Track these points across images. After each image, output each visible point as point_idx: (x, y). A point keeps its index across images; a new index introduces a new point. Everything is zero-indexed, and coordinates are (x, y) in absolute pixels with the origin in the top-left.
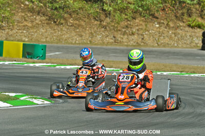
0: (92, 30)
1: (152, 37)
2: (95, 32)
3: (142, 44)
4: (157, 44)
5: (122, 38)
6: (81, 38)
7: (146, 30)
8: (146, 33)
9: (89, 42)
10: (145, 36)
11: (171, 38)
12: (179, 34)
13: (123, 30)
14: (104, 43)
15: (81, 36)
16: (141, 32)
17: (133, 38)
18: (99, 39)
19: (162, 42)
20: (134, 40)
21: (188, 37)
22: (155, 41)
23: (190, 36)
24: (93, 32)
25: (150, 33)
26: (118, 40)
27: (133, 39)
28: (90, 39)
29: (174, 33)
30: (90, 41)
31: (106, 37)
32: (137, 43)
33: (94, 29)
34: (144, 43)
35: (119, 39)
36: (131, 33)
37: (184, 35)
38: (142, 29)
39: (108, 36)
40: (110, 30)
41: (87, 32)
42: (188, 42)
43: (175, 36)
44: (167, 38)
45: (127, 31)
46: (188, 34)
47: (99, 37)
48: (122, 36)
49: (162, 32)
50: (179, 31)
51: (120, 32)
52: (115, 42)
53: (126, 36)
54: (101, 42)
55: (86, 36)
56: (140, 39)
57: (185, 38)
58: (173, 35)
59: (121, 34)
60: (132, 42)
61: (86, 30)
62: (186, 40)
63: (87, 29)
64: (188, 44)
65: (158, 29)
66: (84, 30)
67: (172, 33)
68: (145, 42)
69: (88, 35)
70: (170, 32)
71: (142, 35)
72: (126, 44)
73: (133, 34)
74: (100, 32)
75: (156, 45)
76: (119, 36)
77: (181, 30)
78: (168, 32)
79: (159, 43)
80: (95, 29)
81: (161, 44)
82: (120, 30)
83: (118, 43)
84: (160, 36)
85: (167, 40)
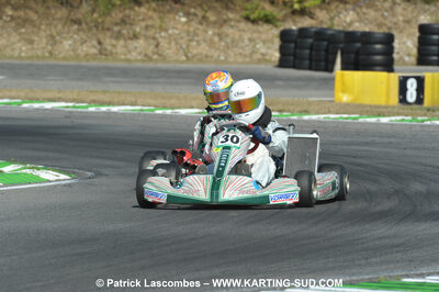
0: (53, 29)
1: (173, 43)
2: (58, 34)
3: (155, 57)
4: (186, 56)
5: (115, 46)
6: (30, 47)
7: (162, 29)
8: (163, 34)
9: (47, 55)
10: (160, 40)
11: (211, 44)
12: (227, 35)
13: (116, 29)
14: (78, 56)
15: (31, 42)
16: (151, 32)
17: (136, 45)
18: (67, 47)
19: (195, 52)
20: (139, 50)
21: (246, 42)
22: (181, 52)
23: (250, 40)
24: (55, 34)
25: (170, 35)
26: (106, 50)
27: (136, 48)
28: (49, 47)
29: (219, 35)
30: (50, 53)
31: (82, 44)
32: (146, 55)
33: (56, 27)
34: (160, 55)
35: (109, 48)
36: (131, 35)
37: (237, 37)
38: (152, 26)
39: (85, 42)
40: (90, 29)
41: (42, 34)
42: (247, 52)
43: (221, 39)
44: (203, 45)
45: (124, 32)
46: (246, 36)
47: (67, 44)
48: (114, 42)
49: (194, 32)
50: (227, 30)
51: (108, 34)
52: (101, 53)
53: (122, 42)
54: (72, 53)
55: (41, 42)
56: (152, 47)
57: (241, 44)
58: (216, 39)
59: (111, 37)
60: (134, 54)
61: (39, 29)
62: (242, 48)
63: (43, 27)
64: (245, 56)
65: (186, 27)
66: (35, 30)
67: (214, 34)
68: (160, 52)
69: (44, 41)
70: (210, 33)
71: (154, 38)
72: (123, 57)
73: (135, 37)
74: (68, 33)
75: (184, 58)
76: (108, 40)
77: (232, 27)
78: (206, 32)
79: (190, 55)
80: (60, 27)
81: (193, 56)
82: (108, 29)
83: (106, 55)
84: (191, 40)
85: (204, 49)
